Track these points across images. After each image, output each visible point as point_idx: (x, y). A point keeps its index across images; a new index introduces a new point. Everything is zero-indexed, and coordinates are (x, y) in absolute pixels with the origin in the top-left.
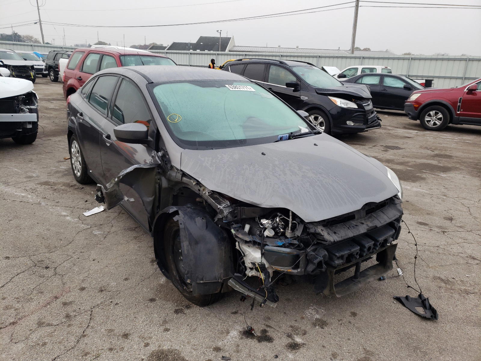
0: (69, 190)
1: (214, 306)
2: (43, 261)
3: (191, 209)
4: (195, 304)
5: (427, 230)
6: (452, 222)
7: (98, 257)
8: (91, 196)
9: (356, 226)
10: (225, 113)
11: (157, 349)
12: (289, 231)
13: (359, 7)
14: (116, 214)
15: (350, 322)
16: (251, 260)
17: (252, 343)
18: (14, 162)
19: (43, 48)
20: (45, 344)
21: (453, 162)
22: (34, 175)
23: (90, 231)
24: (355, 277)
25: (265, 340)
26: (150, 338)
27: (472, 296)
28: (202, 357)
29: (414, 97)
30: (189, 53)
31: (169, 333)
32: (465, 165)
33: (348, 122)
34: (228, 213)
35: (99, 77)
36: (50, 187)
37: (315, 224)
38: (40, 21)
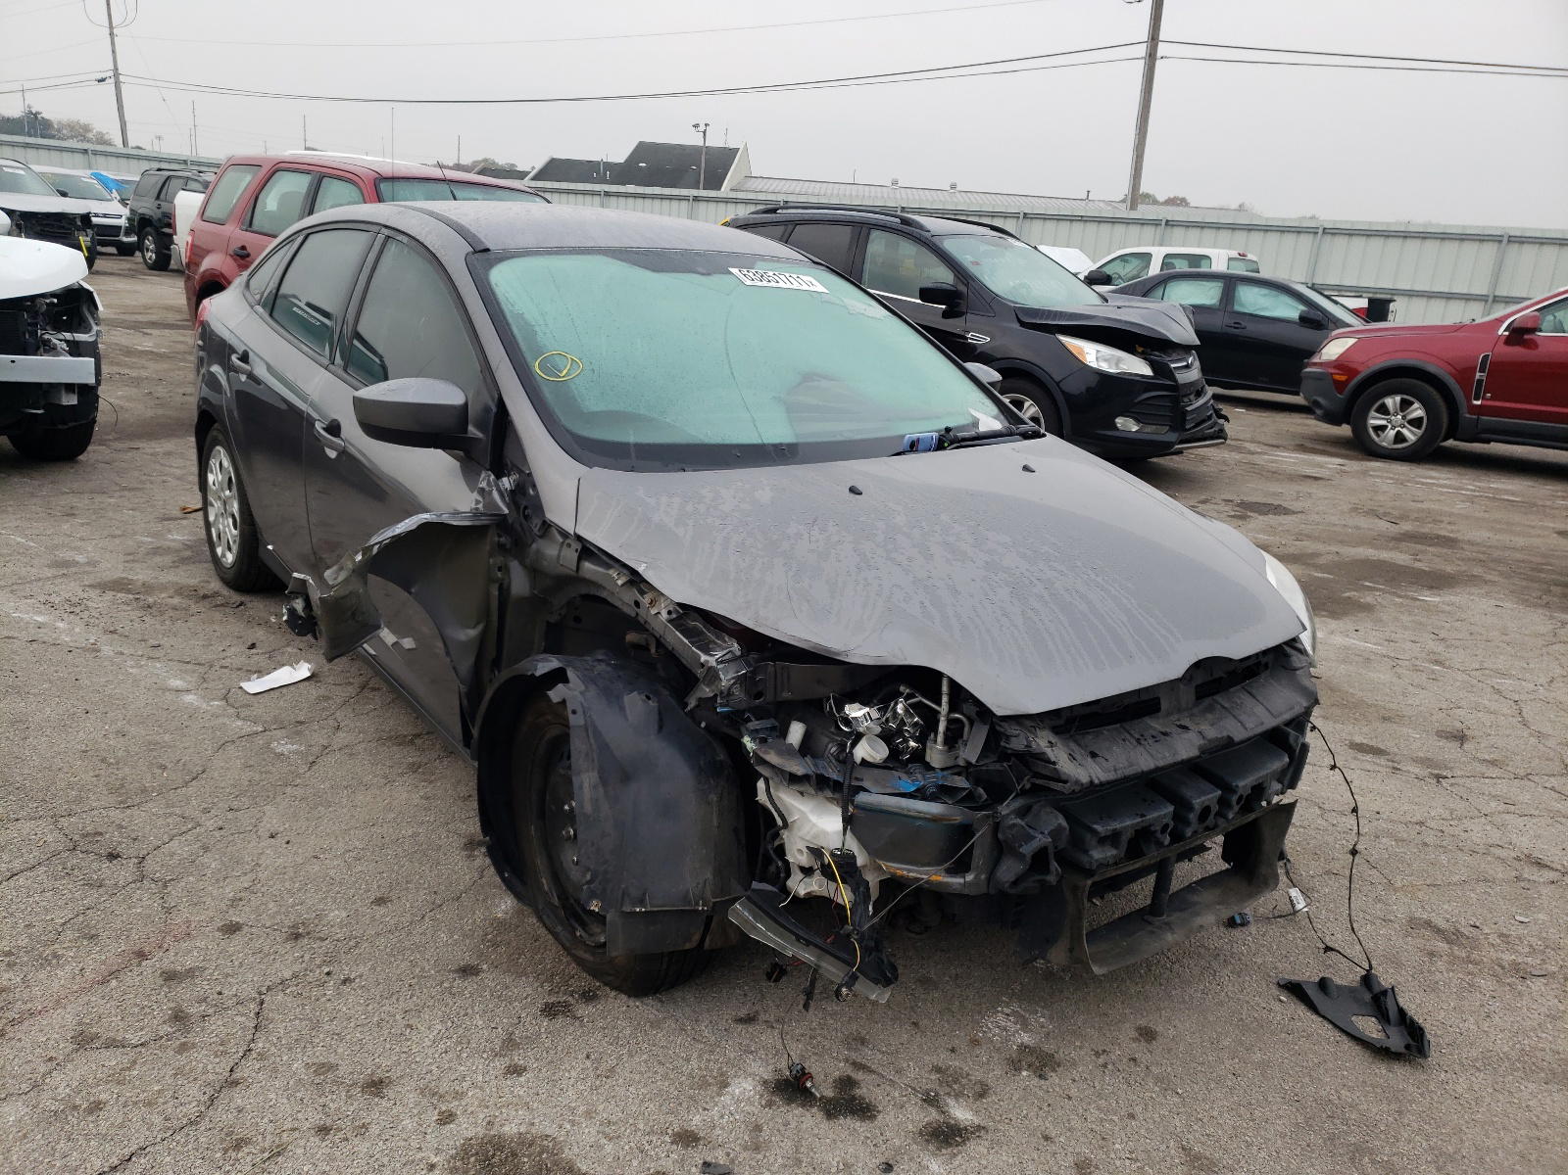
0: (194, 608)
1: (678, 994)
2: (101, 834)
3: (609, 665)
4: (613, 988)
5: (1381, 769)
6: (1465, 746)
7: (286, 826)
8: (269, 629)
9: (1165, 734)
10: (728, 354)
11: (481, 1131)
12: (939, 747)
13: (1158, 61)
14: (351, 690)
15: (1134, 1060)
16: (808, 841)
17: (807, 1120)
18: (14, 514)
19: (123, 161)
20: (96, 1107)
21: (1463, 560)
22: (80, 559)
23: (261, 742)
24: (1155, 909)
25: (850, 1112)
26: (459, 1095)
27: (1537, 985)
28: (635, 1163)
29: (1334, 349)
30: (602, 193)
31: (522, 1079)
32: (1499, 568)
33: (1120, 421)
34: (732, 681)
35: (309, 234)
36: (131, 596)
37: (1028, 723)
38: (116, 74)
